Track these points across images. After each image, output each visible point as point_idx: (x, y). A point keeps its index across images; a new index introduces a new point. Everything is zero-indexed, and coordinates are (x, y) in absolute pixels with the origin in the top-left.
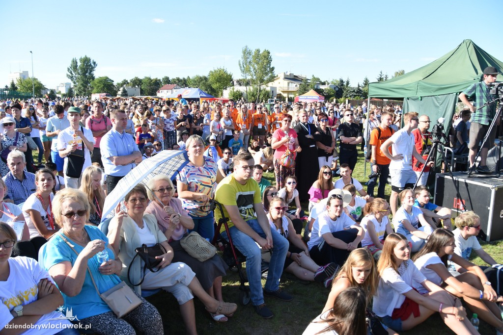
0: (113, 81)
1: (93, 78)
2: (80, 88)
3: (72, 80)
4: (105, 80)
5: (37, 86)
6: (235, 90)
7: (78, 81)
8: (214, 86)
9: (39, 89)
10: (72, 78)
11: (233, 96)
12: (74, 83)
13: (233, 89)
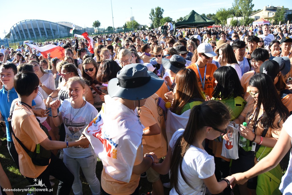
0: (172, 19)
1: (162, 18)
2: (156, 24)
3: (152, 20)
4: (168, 19)
5: (135, 24)
6: (234, 20)
7: (155, 20)
8: (219, 19)
9: (136, 26)
10: (152, 19)
11: (233, 23)
12: (153, 21)
13: (233, 19)
